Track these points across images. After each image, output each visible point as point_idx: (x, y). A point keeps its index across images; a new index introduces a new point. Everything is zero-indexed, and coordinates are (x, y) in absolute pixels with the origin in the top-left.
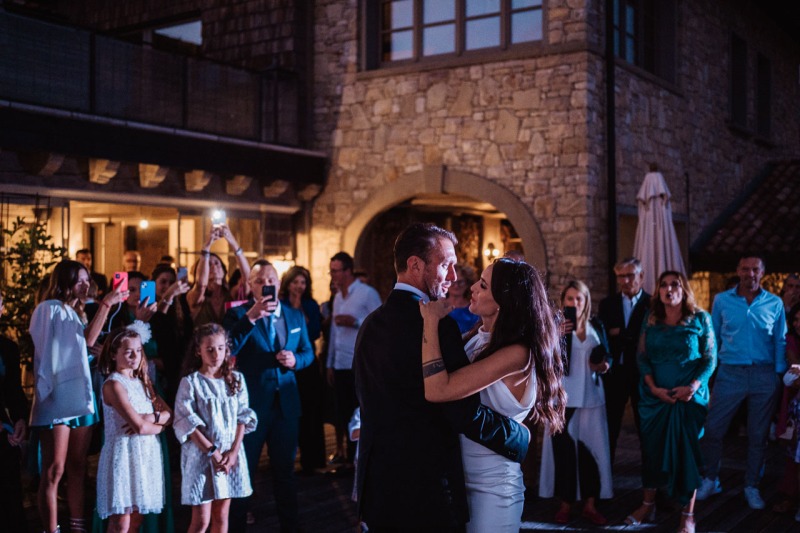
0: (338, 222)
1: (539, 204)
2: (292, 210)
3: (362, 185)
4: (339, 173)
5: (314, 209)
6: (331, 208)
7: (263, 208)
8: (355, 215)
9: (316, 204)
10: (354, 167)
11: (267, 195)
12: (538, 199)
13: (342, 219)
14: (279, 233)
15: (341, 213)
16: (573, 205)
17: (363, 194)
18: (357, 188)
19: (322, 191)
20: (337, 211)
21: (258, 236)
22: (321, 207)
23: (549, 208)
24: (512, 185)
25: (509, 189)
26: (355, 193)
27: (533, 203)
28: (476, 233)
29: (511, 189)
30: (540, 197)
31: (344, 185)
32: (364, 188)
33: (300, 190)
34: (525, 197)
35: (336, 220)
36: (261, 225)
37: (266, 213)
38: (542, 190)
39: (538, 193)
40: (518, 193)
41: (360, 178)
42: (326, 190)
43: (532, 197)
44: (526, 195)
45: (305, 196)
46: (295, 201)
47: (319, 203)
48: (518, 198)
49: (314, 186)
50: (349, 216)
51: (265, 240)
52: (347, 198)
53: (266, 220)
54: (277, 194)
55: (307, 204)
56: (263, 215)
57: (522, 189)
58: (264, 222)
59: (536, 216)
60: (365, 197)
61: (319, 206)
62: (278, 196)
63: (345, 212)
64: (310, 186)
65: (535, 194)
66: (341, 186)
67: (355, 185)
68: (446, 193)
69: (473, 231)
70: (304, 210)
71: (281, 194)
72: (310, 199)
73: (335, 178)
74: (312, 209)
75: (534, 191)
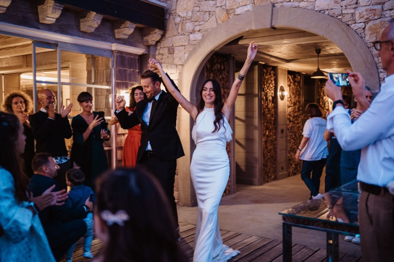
0: (177, 61)
1: (370, 29)
2: (139, 51)
3: (197, 28)
4: (178, 20)
5: (157, 52)
6: (171, 51)
7: (115, 47)
8: (191, 54)
9: (158, 48)
10: (190, 14)
11: (117, 36)
12: (370, 24)
13: (180, 59)
14: (129, 70)
15: (180, 54)
17: (198, 36)
18: (193, 32)
19: (163, 36)
20: (176, 51)
21: (111, 71)
22: (163, 50)
24: (342, 14)
25: (338, 18)
26: (191, 36)
27: (364, 28)
28: (273, 79)
29: (340, 17)
30: (372, 21)
31: (182, 30)
32: (199, 31)
33: (145, 36)
34: (355, 23)
35: (175, 61)
36: (113, 62)
37: (117, 53)
38: (375, 15)
39: (371, 18)
40: (347, 20)
41: (196, 23)
42: (167, 36)
43: (364, 22)
44: (357, 22)
45: (150, 40)
46: (142, 45)
47: (162, 46)
48: (348, 25)
49: (157, 31)
50: (186, 55)
51: (117, 75)
52: (185, 41)
53: (117, 58)
54: (126, 35)
55: (152, 47)
56: (114, 54)
57: (352, 16)
58: (115, 59)
59: (368, 41)
60: (200, 38)
61: (161, 49)
62: (126, 37)
63: (183, 53)
64: (154, 32)
65: (366, 19)
66: (180, 31)
67: (191, 29)
68: (274, 28)
69: (272, 77)
70: (149, 52)
71: (129, 35)
72: (154, 43)
73: (174, 25)
74: (155, 51)
75: (366, 17)
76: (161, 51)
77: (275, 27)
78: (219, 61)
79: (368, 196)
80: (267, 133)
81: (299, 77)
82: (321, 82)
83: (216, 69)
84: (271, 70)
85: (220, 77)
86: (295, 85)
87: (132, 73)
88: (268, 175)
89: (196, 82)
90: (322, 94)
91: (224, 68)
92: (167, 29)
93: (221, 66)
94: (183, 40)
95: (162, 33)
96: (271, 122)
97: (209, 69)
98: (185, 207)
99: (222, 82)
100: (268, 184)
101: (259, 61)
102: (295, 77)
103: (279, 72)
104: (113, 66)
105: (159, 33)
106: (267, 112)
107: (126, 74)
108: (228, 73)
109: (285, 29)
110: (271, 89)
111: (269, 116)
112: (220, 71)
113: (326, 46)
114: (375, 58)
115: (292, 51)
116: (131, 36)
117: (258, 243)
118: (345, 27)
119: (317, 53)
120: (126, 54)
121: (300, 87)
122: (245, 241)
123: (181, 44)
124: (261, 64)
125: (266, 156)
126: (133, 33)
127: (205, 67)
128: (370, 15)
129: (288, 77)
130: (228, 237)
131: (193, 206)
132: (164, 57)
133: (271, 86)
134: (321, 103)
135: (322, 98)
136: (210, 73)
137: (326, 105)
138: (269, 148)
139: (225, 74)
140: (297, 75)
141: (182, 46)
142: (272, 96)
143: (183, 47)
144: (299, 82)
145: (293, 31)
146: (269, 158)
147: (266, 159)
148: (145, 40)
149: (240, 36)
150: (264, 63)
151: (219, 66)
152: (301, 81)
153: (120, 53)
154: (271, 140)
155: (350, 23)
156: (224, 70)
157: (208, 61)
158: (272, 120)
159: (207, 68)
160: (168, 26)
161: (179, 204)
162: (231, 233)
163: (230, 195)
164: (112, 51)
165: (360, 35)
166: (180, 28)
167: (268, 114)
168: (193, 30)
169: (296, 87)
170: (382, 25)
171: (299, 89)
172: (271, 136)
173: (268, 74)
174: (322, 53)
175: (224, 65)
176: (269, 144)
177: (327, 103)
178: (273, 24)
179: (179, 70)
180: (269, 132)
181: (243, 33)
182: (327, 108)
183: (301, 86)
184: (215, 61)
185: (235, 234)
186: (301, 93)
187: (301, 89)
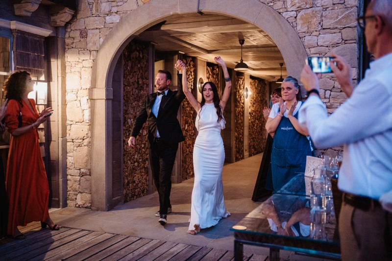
0: (90, 46)
1: (302, 18)
2: (45, 32)
3: (115, 10)
5: (67, 35)
6: (84, 34)
7: (14, 25)
8: (107, 39)
9: (69, 30)
11: (17, 13)
12: (302, 13)
13: (95, 44)
14: (33, 55)
15: (94, 38)
16: (340, 17)
17: (116, 19)
18: (110, 13)
19: (74, 17)
20: (90, 35)
21: (10, 54)
22: (74, 33)
23: (315, 21)
24: (273, 1)
25: (269, 5)
26: (107, 18)
27: (296, 17)
28: (192, 70)
29: (272, 4)
30: (304, 10)
31: (97, 10)
32: (116, 13)
33: (52, 15)
34: (287, 11)
35: (88, 45)
36: (12, 44)
37: (17, 32)
38: (306, 3)
39: (303, 6)
40: (279, 8)
41: (113, 3)
42: (79, 16)
43: (295, 11)
44: (289, 10)
45: (58, 21)
46: (48, 25)
47: (72, 28)
48: (280, 13)
49: (67, 10)
50: (102, 40)
51: (17, 59)
52: (100, 23)
53: (17, 38)
54: (28, 12)
55: (60, 29)
56: (14, 34)
57: (284, 3)
58: (15, 40)
59: (299, 30)
60: (118, 21)
61: (72, 32)
62: (29, 14)
63: (98, 37)
64: (64, 11)
65: (298, 8)
66: (94, 12)
67: (107, 10)
68: (201, 13)
69: (191, 68)
70: (57, 34)
71: (32, 12)
72: (63, 24)
73: (87, 4)
74: (65, 34)
75: (298, 5)
76: (72, 34)
77: (202, 11)
78: (138, 48)
79: (354, 211)
80: (186, 128)
81: (217, 69)
82: (237, 76)
83: (134, 57)
84: (191, 61)
85: (139, 66)
86: (213, 77)
87: (37, 58)
88: (186, 172)
89: (113, 71)
90: (238, 88)
91: (143, 56)
92: (79, 8)
93: (139, 53)
94: (98, 22)
95: (73, 13)
96: (190, 116)
97: (126, 57)
98: (99, 212)
99: (141, 72)
100: (186, 180)
101: (179, 51)
102: (213, 69)
103: (199, 63)
104: (12, 49)
105: (69, 12)
106: (186, 105)
107: (29, 59)
108: (147, 61)
109: (212, 15)
110: (190, 81)
111: (188, 109)
112: (139, 60)
113: (251, 36)
114: (306, 49)
115: (214, 40)
116: (35, 13)
117: (186, 253)
118: (277, 15)
119: (240, 43)
120: (29, 36)
121: (218, 80)
122: (172, 250)
123: (96, 27)
124: (181, 54)
125: (185, 151)
126: (37, 10)
127: (123, 54)
128: (302, 3)
129: (207, 69)
130: (151, 247)
131: (108, 211)
132: (75, 41)
133: (191, 78)
134: (237, 97)
135: (239, 91)
136: (128, 61)
137: (242, 99)
138: (188, 143)
139: (144, 63)
140: (215, 67)
141: (97, 28)
142: (191, 89)
143: (98, 30)
144: (217, 75)
145: (220, 18)
146: (187, 154)
147: (185, 155)
148: (52, 20)
149: (163, 21)
150: (184, 53)
151: (138, 53)
152: (220, 73)
153: (21, 33)
154: (190, 135)
155: (281, 11)
156: (143, 58)
157: (126, 48)
158: (191, 113)
159: (124, 55)
160: (80, 5)
161: (92, 208)
162: (155, 242)
163: (149, 195)
164: (11, 30)
165: (292, 24)
166: (94, 9)
167: (187, 107)
168: (109, 12)
169: (214, 79)
170: (314, 14)
171: (217, 82)
172: (190, 130)
173: (188, 65)
174: (246, 44)
175: (143, 53)
176: (187, 139)
177: (242, 97)
178: (200, 8)
179: (93, 56)
180: (188, 126)
181: (166, 17)
182: (243, 101)
183: (220, 79)
184: (134, 48)
185: (159, 242)
186: (219, 86)
187: (219, 81)
